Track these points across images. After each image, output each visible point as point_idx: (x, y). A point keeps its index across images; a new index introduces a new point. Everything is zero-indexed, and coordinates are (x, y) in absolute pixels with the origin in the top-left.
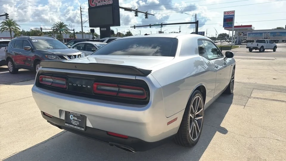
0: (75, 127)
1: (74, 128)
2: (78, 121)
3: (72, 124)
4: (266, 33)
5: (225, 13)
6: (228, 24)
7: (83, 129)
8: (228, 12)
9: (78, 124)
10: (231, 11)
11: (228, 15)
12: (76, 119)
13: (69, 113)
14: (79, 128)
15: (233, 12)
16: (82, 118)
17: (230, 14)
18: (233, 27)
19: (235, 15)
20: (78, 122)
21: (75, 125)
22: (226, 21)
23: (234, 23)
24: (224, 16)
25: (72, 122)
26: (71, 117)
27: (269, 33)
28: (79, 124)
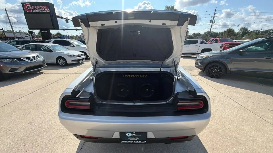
1: (134, 143)
3: (129, 140)
12: (135, 135)
21: (134, 140)
26: (128, 134)
28: (138, 138)
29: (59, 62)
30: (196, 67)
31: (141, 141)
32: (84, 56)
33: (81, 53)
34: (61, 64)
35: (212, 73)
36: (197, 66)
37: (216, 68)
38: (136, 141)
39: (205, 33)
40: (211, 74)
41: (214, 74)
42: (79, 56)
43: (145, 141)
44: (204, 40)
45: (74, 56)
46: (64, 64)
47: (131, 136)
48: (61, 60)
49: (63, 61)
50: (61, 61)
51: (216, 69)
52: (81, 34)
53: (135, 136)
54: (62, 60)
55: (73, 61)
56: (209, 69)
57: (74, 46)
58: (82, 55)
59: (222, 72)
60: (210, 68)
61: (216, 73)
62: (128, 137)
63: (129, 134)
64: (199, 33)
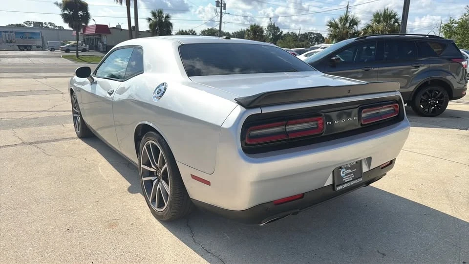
1: (351, 185)
2: (352, 174)
4: (7, 32)
7: (361, 180)
13: (340, 168)
14: (356, 181)
21: (350, 181)
25: (344, 180)
26: (343, 172)
27: (11, 32)
64: (192, 30)
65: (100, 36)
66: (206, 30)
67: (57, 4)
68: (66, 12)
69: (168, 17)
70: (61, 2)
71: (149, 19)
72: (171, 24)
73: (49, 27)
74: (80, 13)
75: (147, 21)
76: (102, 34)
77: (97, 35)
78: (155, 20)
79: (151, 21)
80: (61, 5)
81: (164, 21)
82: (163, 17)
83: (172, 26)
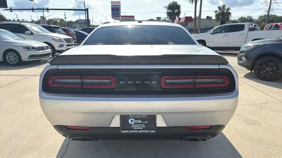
0: (140, 131)
1: (138, 133)
2: (142, 124)
3: (133, 129)
5: (112, 2)
6: (115, 13)
7: (154, 131)
8: (115, 2)
9: (143, 127)
10: (117, 2)
11: (115, 5)
12: (140, 121)
13: (128, 116)
14: (146, 131)
15: (119, 2)
16: (151, 119)
17: (117, 4)
18: (120, 17)
19: (121, 5)
20: (144, 125)
22: (114, 11)
23: (121, 13)
24: (112, 6)
25: (132, 127)
26: (131, 121)
28: (145, 127)
29: (7, 58)
30: (239, 64)
31: (149, 130)
32: (50, 50)
33: (46, 45)
34: (11, 61)
35: (264, 73)
36: (241, 62)
37: (271, 64)
38: (141, 130)
39: (261, 17)
40: (263, 75)
41: (268, 75)
42: (42, 48)
43: (153, 130)
44: (255, 25)
45: (34, 48)
46: (16, 61)
47: (135, 124)
48: (11, 54)
49: (15, 56)
50: (11, 57)
51: (270, 66)
52: (40, 18)
53: (140, 123)
54: (14, 54)
55: (31, 56)
56: (261, 67)
57: (32, 34)
58: (47, 48)
59: (279, 70)
60: (261, 65)
61: (271, 73)
62: (131, 125)
63: (133, 121)
64: (249, 17)
65: (187, 23)
66: (263, 16)
67: (165, 7)
68: (169, 11)
69: (228, 9)
70: (167, 6)
71: (216, 11)
72: (230, 14)
73: (167, 19)
74: (176, 11)
75: (215, 12)
76: (188, 22)
77: (185, 23)
78: (219, 12)
79: (217, 13)
80: (167, 7)
81: (225, 12)
82: (225, 9)
83: (231, 15)
